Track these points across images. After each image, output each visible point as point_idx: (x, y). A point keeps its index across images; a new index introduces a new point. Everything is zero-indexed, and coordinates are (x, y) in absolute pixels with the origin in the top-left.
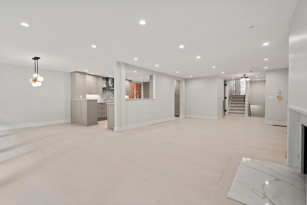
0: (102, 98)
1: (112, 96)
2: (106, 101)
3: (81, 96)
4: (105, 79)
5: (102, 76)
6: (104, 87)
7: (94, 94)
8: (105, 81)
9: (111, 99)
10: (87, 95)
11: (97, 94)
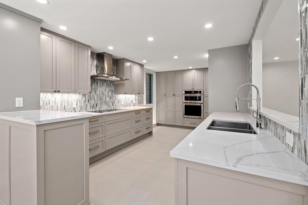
0: (87, 102)
1: (109, 96)
2: (97, 108)
3: (17, 99)
4: (95, 57)
5: (90, 47)
6: (92, 75)
7: (68, 92)
8: (95, 62)
9: (107, 103)
10: (42, 95)
11: (75, 92)
